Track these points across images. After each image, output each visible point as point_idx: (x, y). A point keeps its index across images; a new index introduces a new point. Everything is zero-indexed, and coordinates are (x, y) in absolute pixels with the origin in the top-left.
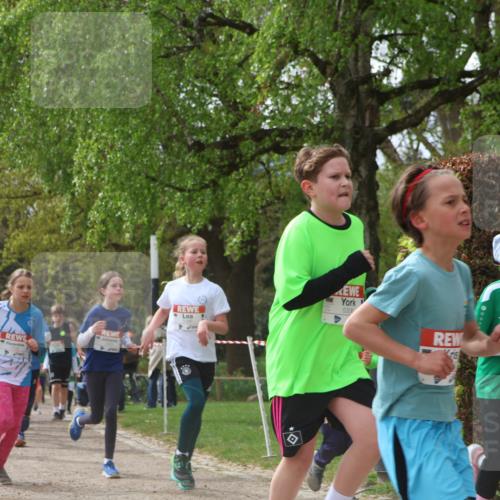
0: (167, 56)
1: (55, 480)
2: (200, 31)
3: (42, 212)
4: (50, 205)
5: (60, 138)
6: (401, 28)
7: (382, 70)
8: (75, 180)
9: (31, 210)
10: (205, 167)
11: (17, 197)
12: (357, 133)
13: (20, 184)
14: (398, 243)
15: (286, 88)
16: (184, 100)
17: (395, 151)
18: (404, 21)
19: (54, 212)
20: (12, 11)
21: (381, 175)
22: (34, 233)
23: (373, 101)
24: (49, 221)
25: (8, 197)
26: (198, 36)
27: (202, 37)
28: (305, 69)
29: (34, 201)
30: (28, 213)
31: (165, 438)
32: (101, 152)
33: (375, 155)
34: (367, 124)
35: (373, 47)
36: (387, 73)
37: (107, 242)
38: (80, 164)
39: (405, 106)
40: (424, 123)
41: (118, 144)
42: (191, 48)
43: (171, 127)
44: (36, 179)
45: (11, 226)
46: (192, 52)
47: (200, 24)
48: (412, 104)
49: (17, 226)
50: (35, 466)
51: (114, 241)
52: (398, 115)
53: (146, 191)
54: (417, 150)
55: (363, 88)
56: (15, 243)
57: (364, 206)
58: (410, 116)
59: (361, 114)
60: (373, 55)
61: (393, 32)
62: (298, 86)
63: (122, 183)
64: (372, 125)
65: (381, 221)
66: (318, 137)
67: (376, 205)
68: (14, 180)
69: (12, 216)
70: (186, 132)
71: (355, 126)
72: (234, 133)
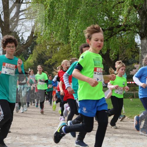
3: (61, 49)
9: (58, 48)
11: (54, 45)
12: (146, 25)
24: (63, 51)
45: (53, 53)
56: (54, 57)
71: (145, 23)
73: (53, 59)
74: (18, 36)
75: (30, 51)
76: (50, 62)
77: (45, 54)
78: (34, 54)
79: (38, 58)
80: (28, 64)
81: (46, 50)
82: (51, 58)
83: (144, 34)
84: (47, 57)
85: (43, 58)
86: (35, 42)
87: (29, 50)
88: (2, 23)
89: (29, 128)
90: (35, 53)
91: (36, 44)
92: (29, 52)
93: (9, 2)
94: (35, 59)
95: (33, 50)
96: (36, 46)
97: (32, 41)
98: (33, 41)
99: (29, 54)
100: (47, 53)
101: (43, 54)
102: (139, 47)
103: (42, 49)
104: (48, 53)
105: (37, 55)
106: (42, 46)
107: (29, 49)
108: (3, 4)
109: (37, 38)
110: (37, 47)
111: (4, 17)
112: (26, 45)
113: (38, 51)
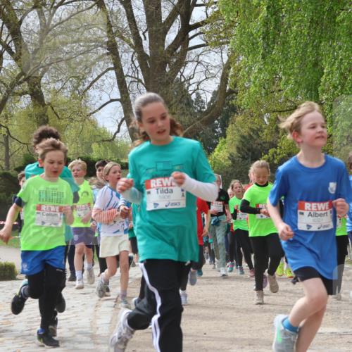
73: (281, 148)
74: (186, 91)
75: (219, 130)
76: (273, 156)
77: (259, 136)
78: (229, 137)
79: (240, 146)
80: (215, 162)
81: (261, 127)
82: (276, 147)
84: (264, 143)
85: (254, 146)
86: (233, 105)
87: (217, 128)
88: (145, 60)
89: (226, 331)
90: (233, 134)
91: (234, 109)
92: (216, 132)
93: (162, 4)
94: (234, 150)
95: (228, 126)
96: (233, 116)
97: (224, 104)
98: (226, 101)
99: (217, 138)
100: (265, 133)
101: (255, 137)
103: (252, 123)
104: (267, 134)
105: (238, 138)
106: (252, 116)
107: (217, 124)
108: (147, 11)
109: (237, 93)
110: (239, 118)
111: (150, 45)
112: (209, 115)
113: (240, 128)
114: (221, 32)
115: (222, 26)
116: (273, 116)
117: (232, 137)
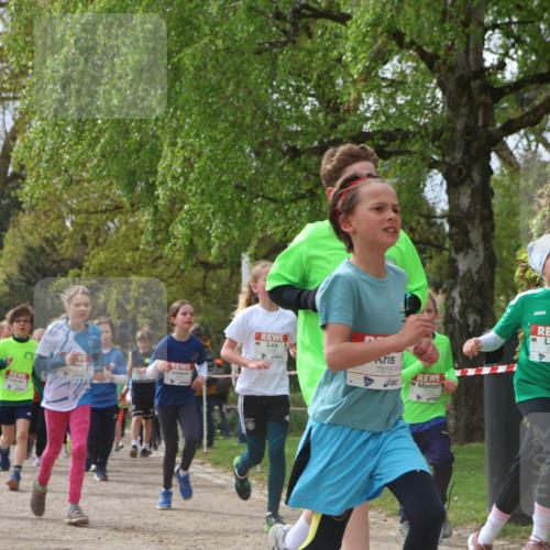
0: (258, 53)
1: (138, 523)
2: (294, 24)
3: (124, 228)
4: (131, 220)
5: (141, 145)
6: (517, 16)
7: (496, 63)
8: (160, 191)
9: (112, 225)
10: (301, 175)
11: (97, 212)
12: (469, 134)
13: (100, 197)
14: (515, 256)
15: (390, 86)
16: (278, 100)
17: (511, 153)
18: (519, 7)
19: (137, 227)
20: (90, 7)
21: (496, 181)
22: (115, 251)
23: (486, 98)
24: (132, 237)
25: (87, 212)
26: (292, 30)
27: (296, 30)
28: (410, 63)
29: (115, 216)
30: (109, 229)
31: (259, 477)
32: (187, 160)
33: (490, 159)
34: (480, 123)
35: (486, 37)
36: (501, 66)
37: (195, 260)
38: (164, 175)
39: (522, 102)
40: (543, 121)
41: (206, 151)
42: (285, 44)
43: (264, 131)
44: (118, 192)
45: (91, 243)
46: (286, 48)
47: (294, 17)
48: (530, 101)
49: (97, 244)
50: (118, 508)
51: (201, 259)
52: (514, 113)
53: (237, 203)
54: (536, 151)
55: (475, 84)
56: (94, 262)
57: (478, 215)
58: (528, 114)
59: (473, 113)
60: (486, 46)
61: (507, 20)
62: (403, 83)
63: (211, 195)
64: (486, 125)
65: (497, 232)
66: (426, 140)
67: (491, 214)
68: (93, 192)
69: (92, 232)
70: (280, 137)
71: (467, 126)
72: (332, 138)
73: (88, 269)
77: (55, 249)
78: (7, 248)
79: (25, 264)
81: (59, 234)
82: (81, 268)
83: (460, 172)
84: (62, 260)
85: (48, 264)
86: (16, 197)
90: (14, 243)
91: (18, 205)
94: (14, 269)
95: (6, 231)
96: (17, 215)
97: (3, 195)
98: (6, 191)
100: (64, 245)
101: (48, 250)
102: (442, 224)
104: (67, 246)
105: (22, 250)
109: (24, 179)
110: (25, 220)
113: (26, 235)
114: (5, 82)
115: (7, 71)
116: (80, 219)
117: (13, 248)
